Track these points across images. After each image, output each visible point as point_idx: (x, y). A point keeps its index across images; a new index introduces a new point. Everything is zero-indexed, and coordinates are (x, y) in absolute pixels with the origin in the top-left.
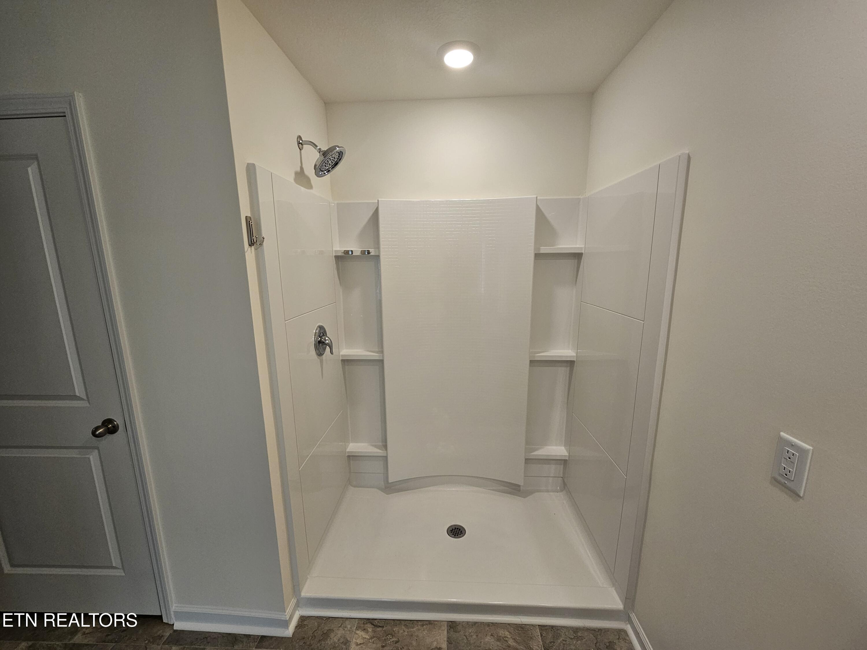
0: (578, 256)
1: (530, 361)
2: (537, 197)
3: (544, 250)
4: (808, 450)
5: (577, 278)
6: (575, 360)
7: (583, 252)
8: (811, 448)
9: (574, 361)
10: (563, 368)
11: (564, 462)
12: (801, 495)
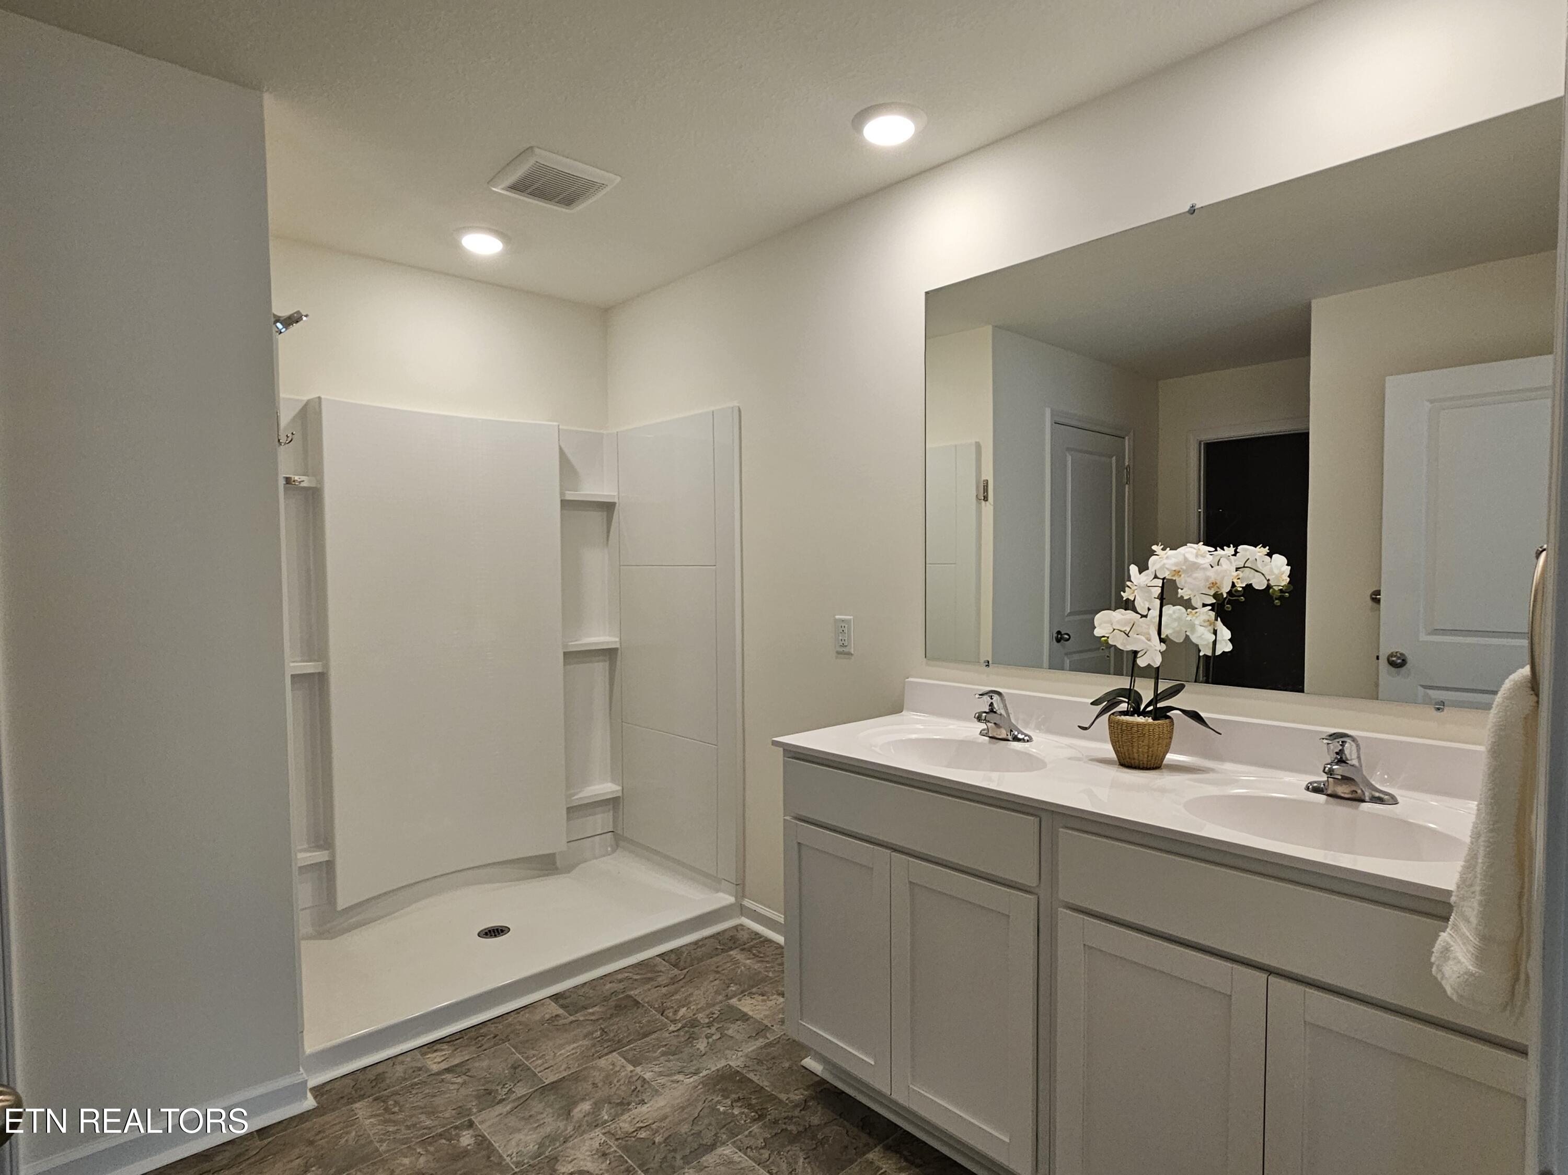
0: (608, 508)
1: (564, 653)
2: (559, 426)
3: (570, 496)
4: (850, 620)
5: (608, 536)
6: (618, 646)
7: (616, 500)
8: (852, 617)
9: (616, 650)
10: (601, 664)
11: (613, 803)
12: (853, 653)
